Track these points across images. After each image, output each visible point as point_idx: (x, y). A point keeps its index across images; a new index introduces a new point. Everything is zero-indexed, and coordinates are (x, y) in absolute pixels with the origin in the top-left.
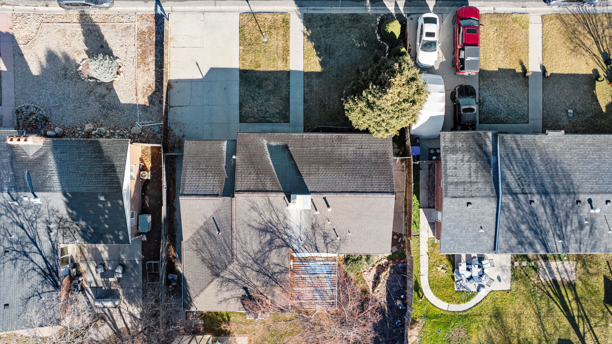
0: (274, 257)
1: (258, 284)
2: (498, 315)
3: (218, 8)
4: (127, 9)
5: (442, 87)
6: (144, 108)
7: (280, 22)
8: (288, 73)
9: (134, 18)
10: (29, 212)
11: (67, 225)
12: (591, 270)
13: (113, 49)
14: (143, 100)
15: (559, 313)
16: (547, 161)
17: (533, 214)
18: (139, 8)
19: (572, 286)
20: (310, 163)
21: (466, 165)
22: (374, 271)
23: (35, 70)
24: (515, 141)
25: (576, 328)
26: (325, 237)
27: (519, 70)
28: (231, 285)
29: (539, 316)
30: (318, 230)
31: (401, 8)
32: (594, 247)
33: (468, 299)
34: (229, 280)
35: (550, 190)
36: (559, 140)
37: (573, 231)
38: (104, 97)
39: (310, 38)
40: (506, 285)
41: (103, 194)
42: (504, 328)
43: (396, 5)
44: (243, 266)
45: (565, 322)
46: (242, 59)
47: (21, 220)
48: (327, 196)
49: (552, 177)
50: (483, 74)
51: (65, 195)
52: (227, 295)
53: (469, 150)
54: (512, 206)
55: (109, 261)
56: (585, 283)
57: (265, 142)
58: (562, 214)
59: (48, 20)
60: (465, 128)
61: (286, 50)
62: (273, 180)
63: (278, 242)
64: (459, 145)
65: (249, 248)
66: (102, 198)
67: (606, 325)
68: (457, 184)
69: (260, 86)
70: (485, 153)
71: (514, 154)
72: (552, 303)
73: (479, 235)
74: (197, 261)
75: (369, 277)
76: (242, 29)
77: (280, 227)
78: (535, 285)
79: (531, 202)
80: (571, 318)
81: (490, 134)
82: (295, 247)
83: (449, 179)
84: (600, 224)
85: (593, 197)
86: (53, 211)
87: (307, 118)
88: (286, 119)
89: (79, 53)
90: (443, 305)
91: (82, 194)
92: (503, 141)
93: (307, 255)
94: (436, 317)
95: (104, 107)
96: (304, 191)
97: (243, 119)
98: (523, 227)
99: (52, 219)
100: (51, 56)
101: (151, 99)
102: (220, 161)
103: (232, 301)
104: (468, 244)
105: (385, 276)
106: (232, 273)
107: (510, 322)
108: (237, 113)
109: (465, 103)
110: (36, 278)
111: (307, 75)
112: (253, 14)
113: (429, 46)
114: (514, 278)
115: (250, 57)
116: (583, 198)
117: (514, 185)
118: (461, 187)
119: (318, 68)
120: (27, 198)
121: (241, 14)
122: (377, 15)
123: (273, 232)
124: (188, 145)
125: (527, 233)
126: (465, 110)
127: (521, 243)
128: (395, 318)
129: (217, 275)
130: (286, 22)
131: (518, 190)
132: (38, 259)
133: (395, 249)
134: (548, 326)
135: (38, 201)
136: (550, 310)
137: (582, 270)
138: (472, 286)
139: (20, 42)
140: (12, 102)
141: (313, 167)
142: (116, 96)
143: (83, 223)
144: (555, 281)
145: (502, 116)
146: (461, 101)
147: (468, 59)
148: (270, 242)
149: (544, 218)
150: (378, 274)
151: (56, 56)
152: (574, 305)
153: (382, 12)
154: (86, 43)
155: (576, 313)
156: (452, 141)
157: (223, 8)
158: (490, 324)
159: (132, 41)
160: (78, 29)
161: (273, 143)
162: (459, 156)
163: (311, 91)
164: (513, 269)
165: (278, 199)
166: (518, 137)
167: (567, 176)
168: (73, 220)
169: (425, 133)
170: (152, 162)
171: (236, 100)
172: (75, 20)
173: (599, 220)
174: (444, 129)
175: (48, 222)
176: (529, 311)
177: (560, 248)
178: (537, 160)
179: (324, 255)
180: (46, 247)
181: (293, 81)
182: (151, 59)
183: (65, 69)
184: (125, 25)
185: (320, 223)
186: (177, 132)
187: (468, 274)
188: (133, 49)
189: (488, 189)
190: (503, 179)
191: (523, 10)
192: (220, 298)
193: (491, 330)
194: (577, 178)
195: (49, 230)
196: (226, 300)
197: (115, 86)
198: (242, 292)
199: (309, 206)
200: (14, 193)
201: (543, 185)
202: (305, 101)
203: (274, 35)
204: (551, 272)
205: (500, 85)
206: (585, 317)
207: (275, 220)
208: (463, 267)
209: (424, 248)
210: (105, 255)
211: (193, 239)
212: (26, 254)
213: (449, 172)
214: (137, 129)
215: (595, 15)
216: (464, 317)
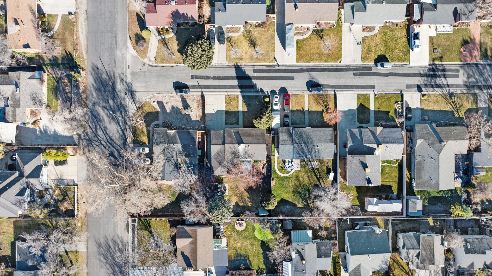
0: (235, 160)
1: (231, 167)
2: (297, 177)
3: (219, 94)
4: (193, 94)
5: (279, 116)
6: (198, 121)
7: (236, 97)
8: (238, 111)
9: (195, 97)
10: (172, 149)
11: (181, 153)
12: (323, 165)
13: (190, 105)
14: (198, 119)
15: (314, 176)
16: (306, 135)
17: (302, 149)
18: (197, 94)
19: (317, 169)
20: (244, 136)
21: (285, 136)
22: (262, 165)
23: (168, 111)
24: (298, 130)
25: (319, 181)
26: (248, 155)
27: (302, 110)
28: (224, 167)
29: (308, 177)
30: (247, 153)
31: (269, 93)
32: (319, 157)
33: (289, 173)
34: (224, 166)
35: (306, 142)
36: (309, 130)
37: (313, 153)
38: (187, 118)
39: (244, 102)
40: (299, 169)
41: (192, 144)
42: (299, 181)
43: (268, 92)
44: (228, 162)
45: (316, 179)
46: (226, 108)
47: (170, 151)
48: (249, 144)
49: (307, 139)
50: (292, 111)
51: (182, 145)
52: (223, 170)
53: (286, 132)
54: (297, 146)
55: (189, 163)
56: (321, 168)
57: (233, 131)
58: (310, 149)
59: (172, 97)
60: (286, 126)
61: (238, 105)
62: (235, 140)
63: (236, 156)
64: (283, 131)
65: (229, 158)
66: (191, 146)
67: (327, 180)
68: (282, 141)
69: (231, 115)
70: (290, 133)
71: (297, 133)
72: (312, 174)
73: (289, 154)
74: (215, 161)
75: (261, 167)
76: (225, 99)
77: (237, 153)
78: (307, 169)
79: (302, 145)
80: (317, 178)
81: (292, 128)
82: (241, 158)
83: (280, 140)
84: (320, 152)
85: (318, 144)
86: (178, 149)
87: (243, 124)
88: (238, 124)
89: (180, 106)
90: (281, 175)
91: (186, 144)
92: (295, 130)
93: (244, 160)
94: (280, 178)
95: (187, 121)
96: (243, 143)
97: (226, 124)
98: (300, 152)
99: (178, 151)
100: (173, 107)
101: (201, 119)
102: (221, 136)
103: (225, 172)
104: (286, 157)
105: (265, 166)
106: (225, 164)
107: (301, 179)
108: (224, 122)
109: (286, 119)
110: (173, 167)
111: (243, 112)
112: (229, 95)
113: (276, 104)
114: (301, 167)
115: (228, 107)
116: (315, 144)
117: (297, 141)
118: (284, 142)
119: (247, 110)
120: (172, 146)
121: (225, 95)
122: (263, 95)
123: (235, 154)
124: (213, 132)
125: (301, 154)
126: (286, 122)
127: (300, 156)
128: (268, 178)
129: (221, 165)
130: (238, 98)
131: (298, 142)
132: (173, 162)
133: (268, 159)
134: (311, 180)
135: (174, 146)
136: (312, 176)
137: (320, 165)
138: (289, 169)
139: (164, 103)
140: (162, 120)
141: (245, 137)
142: (191, 118)
143: (185, 152)
144: (313, 168)
145: (297, 122)
146: (285, 119)
147: (286, 108)
148: (234, 156)
149: (305, 150)
150: (264, 166)
151: (174, 107)
152: (318, 174)
153: (264, 95)
154: (182, 103)
155: (319, 177)
156: (281, 130)
157: (220, 94)
158: (295, 180)
159: (195, 103)
160: (180, 100)
161: (235, 131)
162: (283, 134)
163: (245, 116)
164: (301, 164)
165: (236, 145)
166: (299, 128)
167: (311, 139)
168: (183, 151)
169: (275, 127)
170: (201, 136)
171: (224, 119)
172: (179, 97)
173: (320, 150)
174: (280, 127)
175: (176, 152)
176: (306, 176)
177: (310, 157)
178: (304, 135)
179: (248, 160)
180: (175, 159)
181: (239, 114)
182: (201, 108)
183: (176, 110)
184: (193, 99)
185: (247, 151)
186: (208, 128)
187: (288, 166)
188: (195, 105)
189: (291, 142)
190: (294, 140)
191: (303, 93)
192: (221, 171)
193: (295, 182)
194: (314, 139)
195: (176, 154)
196: (223, 172)
197: (191, 115)
198: (227, 169)
199: (244, 147)
200: (169, 144)
201: (305, 141)
202: (243, 119)
203: (234, 101)
204: (312, 165)
205: (297, 114)
206: (321, 178)
207: (235, 150)
208: (286, 164)
209: (276, 159)
210: (188, 162)
211: (214, 156)
212: (171, 160)
213: (280, 138)
214: (197, 127)
215: (323, 95)
216: (287, 178)
